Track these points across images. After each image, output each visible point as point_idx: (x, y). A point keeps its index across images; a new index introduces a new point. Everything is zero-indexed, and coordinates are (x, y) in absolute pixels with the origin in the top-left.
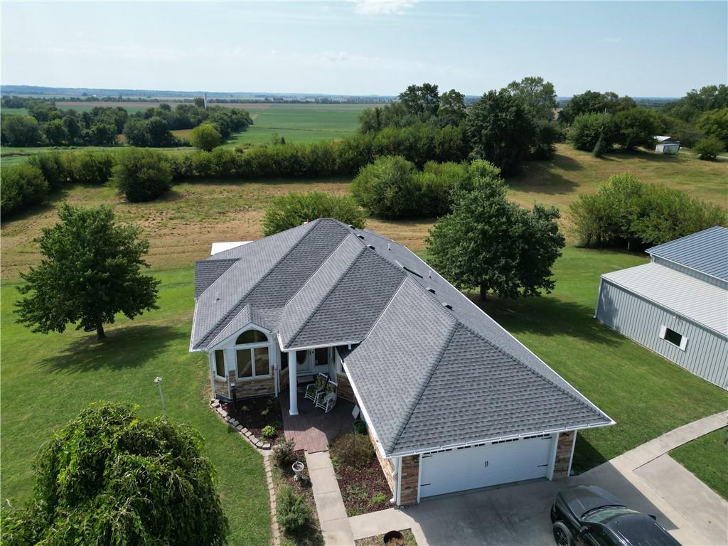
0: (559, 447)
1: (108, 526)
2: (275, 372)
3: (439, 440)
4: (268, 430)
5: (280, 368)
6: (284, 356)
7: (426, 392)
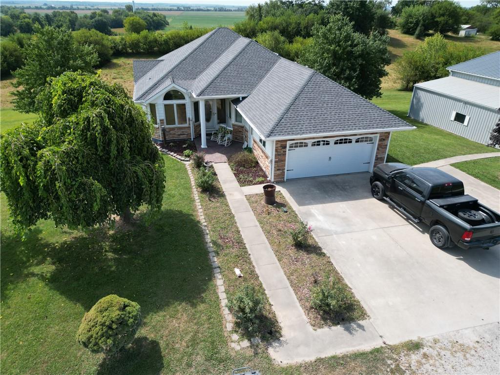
0: (378, 149)
1: (88, 118)
2: (191, 122)
3: (299, 132)
4: (187, 152)
5: (194, 120)
6: (196, 105)
7: (292, 107)
